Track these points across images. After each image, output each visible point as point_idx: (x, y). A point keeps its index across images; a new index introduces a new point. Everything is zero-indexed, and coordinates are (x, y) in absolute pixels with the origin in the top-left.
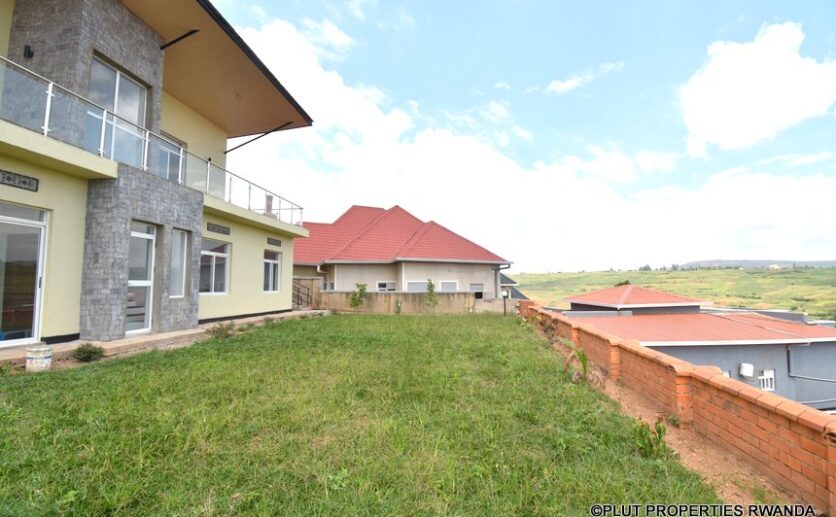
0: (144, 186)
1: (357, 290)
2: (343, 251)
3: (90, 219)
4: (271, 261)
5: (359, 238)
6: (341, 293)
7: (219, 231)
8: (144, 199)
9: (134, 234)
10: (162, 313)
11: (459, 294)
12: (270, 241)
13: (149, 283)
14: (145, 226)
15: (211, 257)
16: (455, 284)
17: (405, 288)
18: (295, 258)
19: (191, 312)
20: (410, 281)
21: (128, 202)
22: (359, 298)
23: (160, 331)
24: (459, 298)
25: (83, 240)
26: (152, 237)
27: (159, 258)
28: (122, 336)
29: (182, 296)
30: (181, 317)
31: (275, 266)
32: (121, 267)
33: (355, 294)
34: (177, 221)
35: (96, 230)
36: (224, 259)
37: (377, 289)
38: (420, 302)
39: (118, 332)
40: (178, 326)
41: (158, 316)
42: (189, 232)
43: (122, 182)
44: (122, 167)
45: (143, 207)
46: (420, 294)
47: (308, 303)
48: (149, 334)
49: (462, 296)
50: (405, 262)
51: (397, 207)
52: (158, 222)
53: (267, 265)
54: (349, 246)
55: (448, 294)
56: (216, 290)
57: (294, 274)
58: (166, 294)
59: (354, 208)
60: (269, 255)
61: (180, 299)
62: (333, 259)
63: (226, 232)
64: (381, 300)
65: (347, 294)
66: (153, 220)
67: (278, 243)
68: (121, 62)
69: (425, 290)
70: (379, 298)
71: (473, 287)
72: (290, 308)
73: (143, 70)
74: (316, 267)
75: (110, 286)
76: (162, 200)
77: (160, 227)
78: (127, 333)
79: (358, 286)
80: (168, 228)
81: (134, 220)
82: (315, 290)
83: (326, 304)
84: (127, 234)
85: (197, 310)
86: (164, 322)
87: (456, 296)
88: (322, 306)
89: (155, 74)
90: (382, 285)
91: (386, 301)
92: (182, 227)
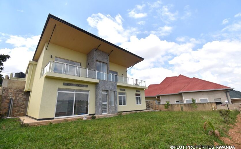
0: (104, 83)
1: (166, 103)
2: (162, 91)
3: (96, 91)
4: (138, 96)
5: (167, 87)
6: (162, 105)
7: (123, 90)
8: (104, 86)
9: (103, 93)
10: (109, 109)
11: (208, 103)
12: (137, 91)
13: (106, 103)
14: (105, 91)
15: (121, 96)
16: (207, 99)
17: (185, 102)
18: (145, 95)
19: (116, 109)
20: (186, 99)
21: (101, 87)
22: (167, 106)
23: (109, 114)
24: (208, 104)
25: (95, 95)
26: (107, 93)
27: (108, 97)
28: (101, 114)
29: (114, 106)
30: (113, 110)
31: (140, 98)
32: (100, 100)
33: (166, 104)
34: (111, 89)
35: (97, 93)
36: (125, 97)
37: (175, 103)
38: (191, 107)
39: (100, 113)
40: (113, 113)
41: (109, 110)
42: (114, 91)
43: (100, 83)
44: (100, 80)
45: (104, 87)
46: (190, 104)
47: (152, 108)
48: (107, 114)
49: (210, 104)
50: (183, 93)
51: (180, 75)
52: (107, 90)
53: (137, 98)
54: (164, 90)
55: (203, 104)
56: (123, 104)
57: (146, 100)
58: (110, 105)
59: (167, 78)
60: (137, 95)
61: (113, 107)
62: (159, 94)
63: (124, 90)
64: (176, 106)
65: (164, 105)
66: (106, 90)
67: (139, 91)
68: (101, 61)
69: (191, 102)
70: (175, 106)
71: (215, 100)
72: (146, 109)
73: (105, 61)
74: (156, 97)
75: (99, 104)
76: (108, 85)
77: (108, 91)
78: (102, 114)
79: (167, 102)
80: (109, 91)
81: (103, 90)
82: (154, 104)
83: (158, 108)
84: (101, 93)
85: (117, 109)
86: (110, 112)
87: (207, 104)
88: (157, 109)
89: (108, 61)
90: (177, 102)
91: (178, 107)
92: (112, 90)
